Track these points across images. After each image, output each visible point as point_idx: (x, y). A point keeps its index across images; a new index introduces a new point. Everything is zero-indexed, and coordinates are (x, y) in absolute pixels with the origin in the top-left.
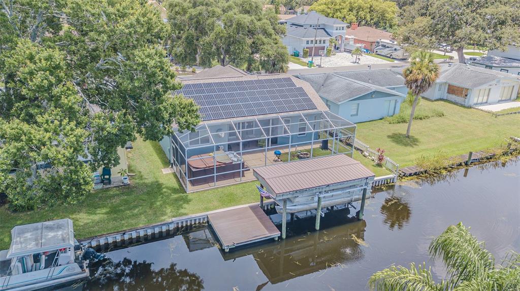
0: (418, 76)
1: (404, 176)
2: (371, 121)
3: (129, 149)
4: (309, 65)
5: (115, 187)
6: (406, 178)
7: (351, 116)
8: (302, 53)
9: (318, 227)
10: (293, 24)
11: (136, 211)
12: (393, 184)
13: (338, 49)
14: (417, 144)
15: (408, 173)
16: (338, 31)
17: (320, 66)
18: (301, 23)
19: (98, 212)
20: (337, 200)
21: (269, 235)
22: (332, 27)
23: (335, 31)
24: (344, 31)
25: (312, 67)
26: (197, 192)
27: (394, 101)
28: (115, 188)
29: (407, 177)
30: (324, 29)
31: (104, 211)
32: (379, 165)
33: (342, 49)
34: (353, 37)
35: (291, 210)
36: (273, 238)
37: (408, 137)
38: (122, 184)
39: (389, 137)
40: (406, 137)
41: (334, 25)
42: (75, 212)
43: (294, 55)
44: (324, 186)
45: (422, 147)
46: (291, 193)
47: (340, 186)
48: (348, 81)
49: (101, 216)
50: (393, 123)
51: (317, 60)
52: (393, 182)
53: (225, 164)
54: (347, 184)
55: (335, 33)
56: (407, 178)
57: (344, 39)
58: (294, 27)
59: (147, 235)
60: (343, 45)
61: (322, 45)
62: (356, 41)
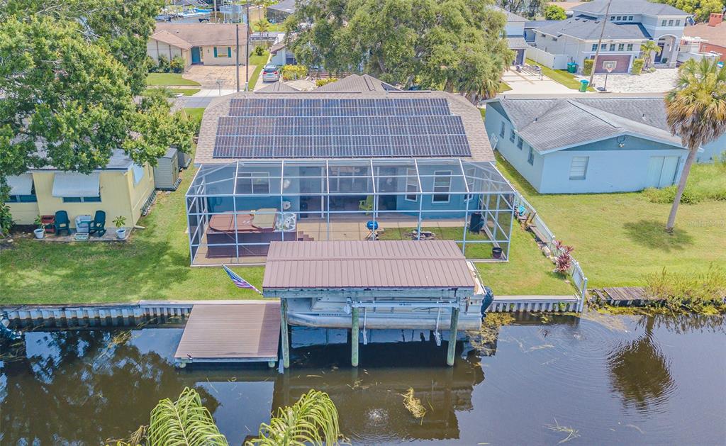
0: (687, 107)
1: (609, 303)
2: (613, 193)
3: (169, 192)
4: (581, 87)
5: (104, 241)
6: (610, 308)
7: (570, 179)
8: (581, 67)
9: (355, 361)
10: (582, 16)
11: (101, 281)
12: (573, 314)
13: (665, 61)
14: (683, 247)
15: (617, 298)
16: (667, 28)
17: (603, 90)
18: (595, 13)
19: (56, 272)
20: (402, 320)
21: (256, 356)
22: (654, 21)
23: (659, 28)
24: (681, 28)
25: (587, 92)
26: (206, 267)
27: (675, 160)
28: (103, 244)
29: (614, 305)
30: (640, 24)
31: (64, 272)
32: (562, 275)
33: (673, 62)
34: (698, 39)
35: (308, 321)
36: (267, 362)
37: (670, 231)
38: (116, 239)
39: (627, 226)
40: (666, 230)
41: (659, 17)
42: (28, 267)
43: (568, 70)
44: (360, 289)
45: (689, 253)
46: (291, 289)
47: (393, 295)
48: (585, 115)
49: (56, 278)
50: (660, 202)
51: (598, 80)
52: (574, 311)
53: (259, 229)
54: (410, 292)
55: (659, 31)
56: (614, 309)
57: (678, 42)
58: (582, 19)
59: (99, 318)
60: (675, 53)
61: (625, 52)
62: (705, 47)
